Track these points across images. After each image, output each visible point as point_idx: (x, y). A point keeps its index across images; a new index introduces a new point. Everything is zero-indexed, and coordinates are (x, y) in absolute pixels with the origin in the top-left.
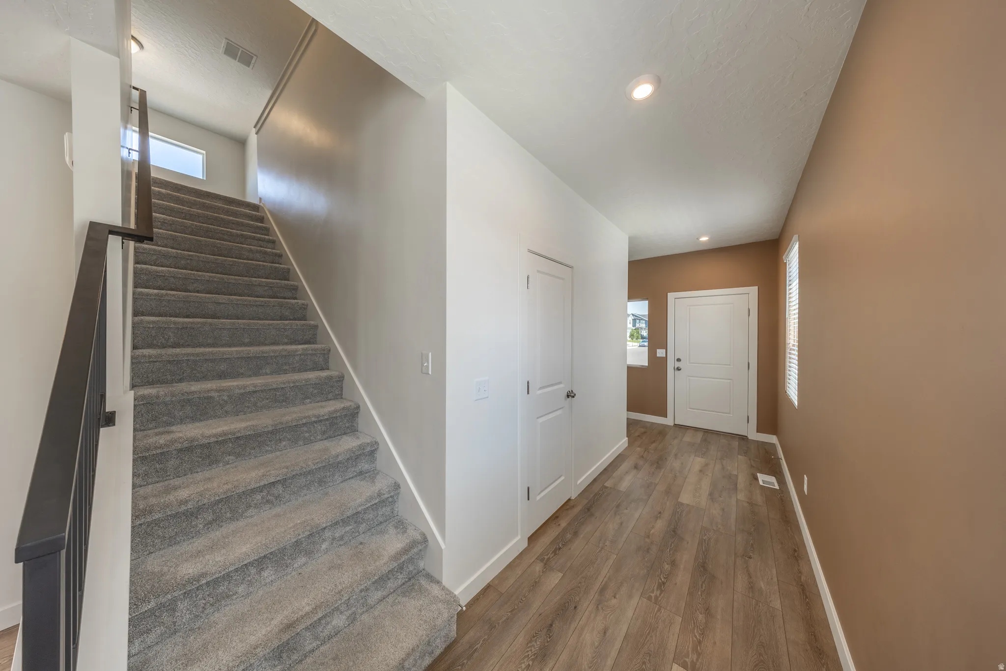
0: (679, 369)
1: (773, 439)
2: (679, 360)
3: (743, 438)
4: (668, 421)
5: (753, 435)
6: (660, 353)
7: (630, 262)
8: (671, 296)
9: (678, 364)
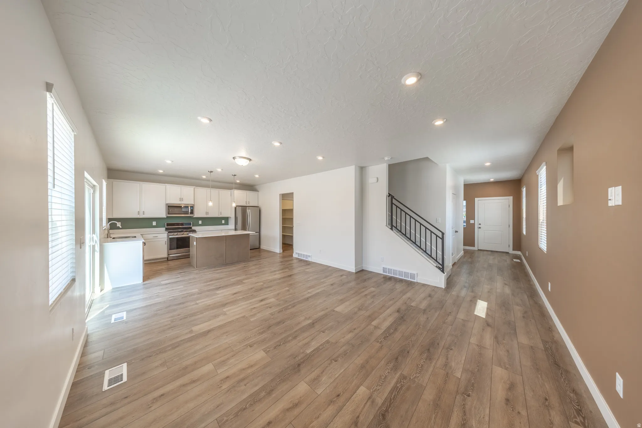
0: (480, 228)
1: (519, 253)
2: (480, 224)
3: (507, 253)
4: (475, 248)
5: (511, 251)
6: (472, 222)
7: (464, 185)
8: (476, 199)
9: (479, 226)
